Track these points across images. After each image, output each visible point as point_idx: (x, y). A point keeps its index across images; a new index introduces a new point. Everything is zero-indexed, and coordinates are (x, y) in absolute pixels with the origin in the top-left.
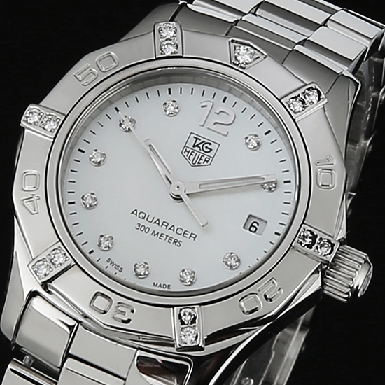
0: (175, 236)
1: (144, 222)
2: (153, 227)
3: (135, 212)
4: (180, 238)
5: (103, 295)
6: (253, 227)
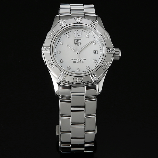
0: (81, 61)
1: (74, 61)
2: (76, 61)
3: (71, 60)
4: (83, 61)
6: (95, 53)
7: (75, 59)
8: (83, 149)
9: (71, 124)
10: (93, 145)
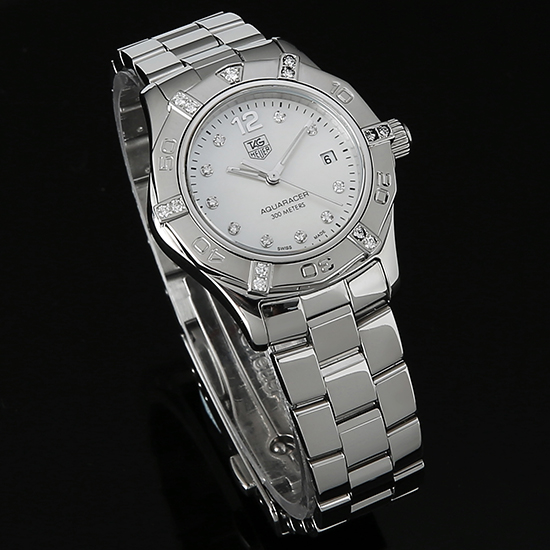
0: (297, 203)
1: (273, 212)
2: (281, 209)
3: (263, 211)
4: (300, 202)
5: (305, 266)
6: (327, 160)
7: (272, 204)
8: (388, 493)
9: (337, 424)
10: (420, 465)
